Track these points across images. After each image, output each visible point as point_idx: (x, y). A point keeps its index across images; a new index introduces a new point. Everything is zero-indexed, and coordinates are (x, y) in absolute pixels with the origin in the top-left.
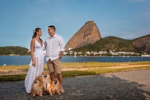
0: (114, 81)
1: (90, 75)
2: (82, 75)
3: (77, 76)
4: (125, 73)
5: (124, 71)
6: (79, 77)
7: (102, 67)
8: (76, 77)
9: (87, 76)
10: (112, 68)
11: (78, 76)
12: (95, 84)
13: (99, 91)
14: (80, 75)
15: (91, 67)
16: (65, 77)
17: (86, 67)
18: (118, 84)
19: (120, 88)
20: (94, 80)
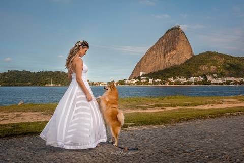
1: (158, 123)
2: (142, 125)
3: (132, 126)
5: (229, 116)
6: (135, 128)
7: (188, 105)
8: (130, 128)
9: (151, 126)
10: (207, 107)
11: (134, 125)
14: (138, 125)
15: (168, 106)
17: (159, 106)
20: (163, 137)
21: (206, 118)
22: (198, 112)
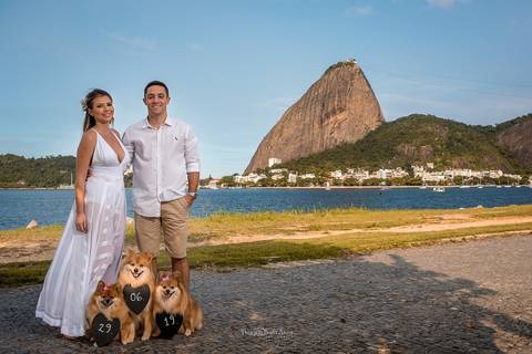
0: (403, 279)
1: (321, 257)
2: (293, 260)
3: (275, 261)
4: (449, 250)
5: (446, 243)
6: (280, 265)
7: (374, 225)
8: (272, 265)
9: (309, 261)
10: (409, 229)
11: (279, 260)
12: (331, 291)
13: (336, 316)
14: (286, 260)
15: (335, 227)
16: (231, 265)
17: (317, 229)
18: (412, 293)
19: (415, 306)
20: (332, 276)
21: (405, 247)
22: (392, 237)
